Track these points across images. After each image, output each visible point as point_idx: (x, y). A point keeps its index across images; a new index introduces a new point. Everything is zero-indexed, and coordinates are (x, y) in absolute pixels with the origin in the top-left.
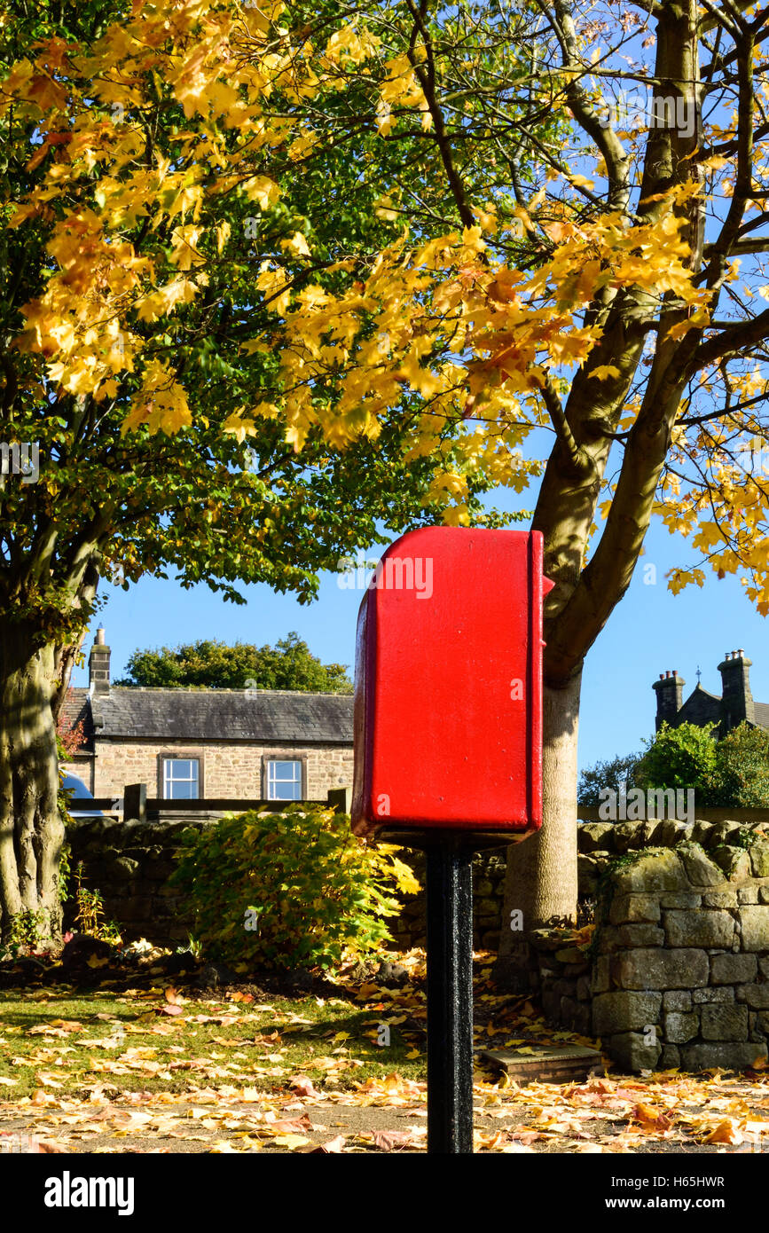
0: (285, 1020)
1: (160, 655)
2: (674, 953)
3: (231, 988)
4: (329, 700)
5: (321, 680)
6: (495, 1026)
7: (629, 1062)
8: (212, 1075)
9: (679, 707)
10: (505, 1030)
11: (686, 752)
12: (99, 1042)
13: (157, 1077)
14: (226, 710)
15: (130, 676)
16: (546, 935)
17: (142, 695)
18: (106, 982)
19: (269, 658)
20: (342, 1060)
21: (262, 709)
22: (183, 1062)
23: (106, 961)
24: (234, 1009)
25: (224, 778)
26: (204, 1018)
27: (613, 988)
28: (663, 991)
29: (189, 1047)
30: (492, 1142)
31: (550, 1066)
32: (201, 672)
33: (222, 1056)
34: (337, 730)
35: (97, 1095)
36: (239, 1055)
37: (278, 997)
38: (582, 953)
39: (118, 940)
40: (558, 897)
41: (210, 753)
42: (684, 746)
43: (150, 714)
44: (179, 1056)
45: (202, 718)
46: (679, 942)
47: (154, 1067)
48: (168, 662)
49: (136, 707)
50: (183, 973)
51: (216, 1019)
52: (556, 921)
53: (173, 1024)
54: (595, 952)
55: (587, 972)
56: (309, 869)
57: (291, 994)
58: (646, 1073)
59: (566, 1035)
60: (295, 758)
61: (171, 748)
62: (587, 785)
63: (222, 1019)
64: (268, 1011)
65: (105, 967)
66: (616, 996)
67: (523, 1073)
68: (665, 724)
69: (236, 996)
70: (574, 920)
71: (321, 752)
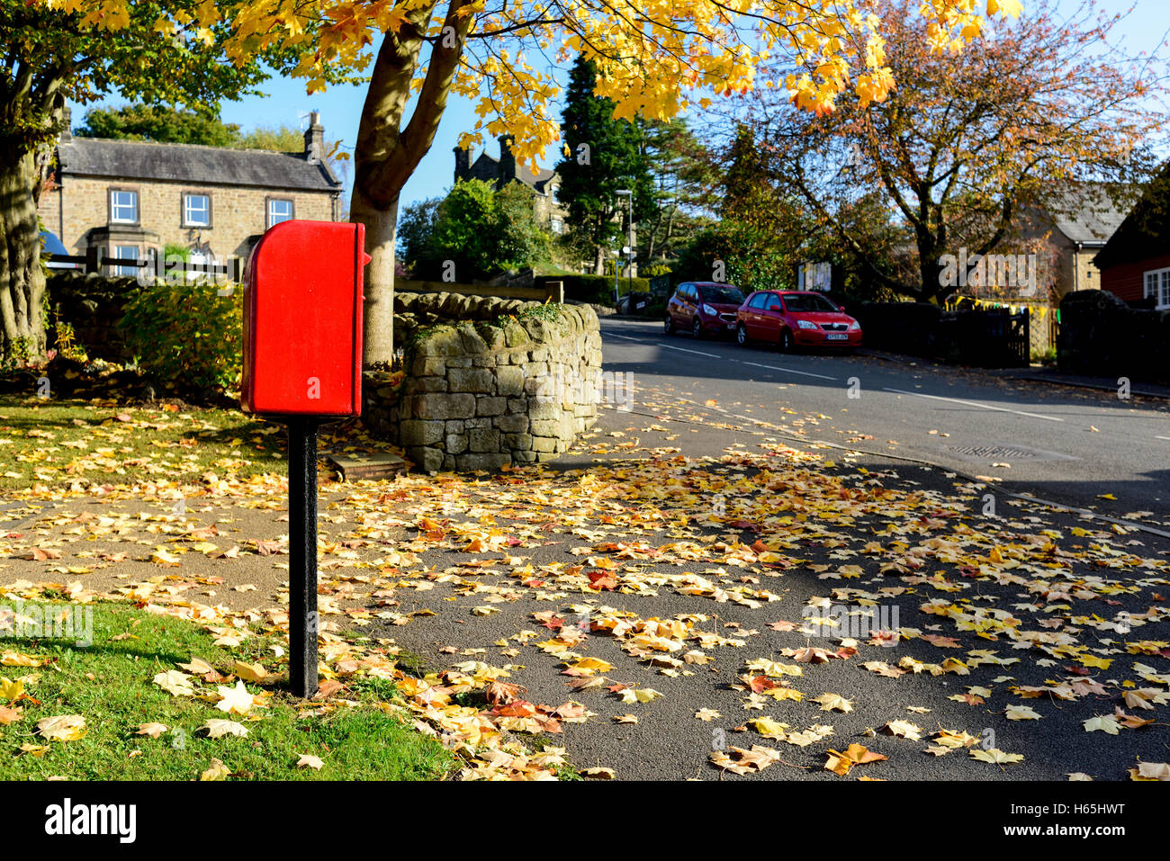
0: (200, 427)
1: (107, 112)
2: (454, 396)
3: (163, 400)
4: (228, 153)
5: (222, 135)
6: (337, 436)
7: (423, 465)
8: (152, 471)
9: (470, 166)
10: (344, 439)
11: (473, 199)
12: (75, 444)
13: (115, 472)
14: (155, 157)
15: (85, 125)
16: (371, 376)
17: (95, 144)
18: (77, 391)
19: (186, 118)
20: (237, 460)
21: (181, 158)
22: (133, 460)
23: (77, 374)
24: (165, 417)
25: (155, 206)
26: (145, 424)
27: (414, 417)
28: (445, 421)
29: (136, 447)
30: (332, 549)
31: (372, 469)
32: (136, 125)
33: (158, 455)
34: (234, 175)
35: (76, 487)
36: (169, 454)
37: (194, 407)
38: (394, 393)
39: (85, 358)
40: (380, 349)
41: (145, 188)
42: (472, 195)
43: (101, 158)
44: (129, 455)
45: (139, 163)
46: (456, 389)
47: (113, 464)
48: (113, 117)
49: (91, 153)
50: (130, 386)
51: (153, 425)
52: (378, 365)
53: (125, 429)
54: (403, 391)
55: (397, 405)
56: (214, 323)
57: (204, 406)
58: (433, 473)
59: (383, 444)
60: (204, 194)
61: (116, 183)
62: (407, 217)
63: (158, 426)
64: (189, 418)
65: (77, 378)
66: (416, 422)
67: (355, 473)
68: (460, 179)
69: (167, 407)
70: (390, 364)
71: (222, 190)
